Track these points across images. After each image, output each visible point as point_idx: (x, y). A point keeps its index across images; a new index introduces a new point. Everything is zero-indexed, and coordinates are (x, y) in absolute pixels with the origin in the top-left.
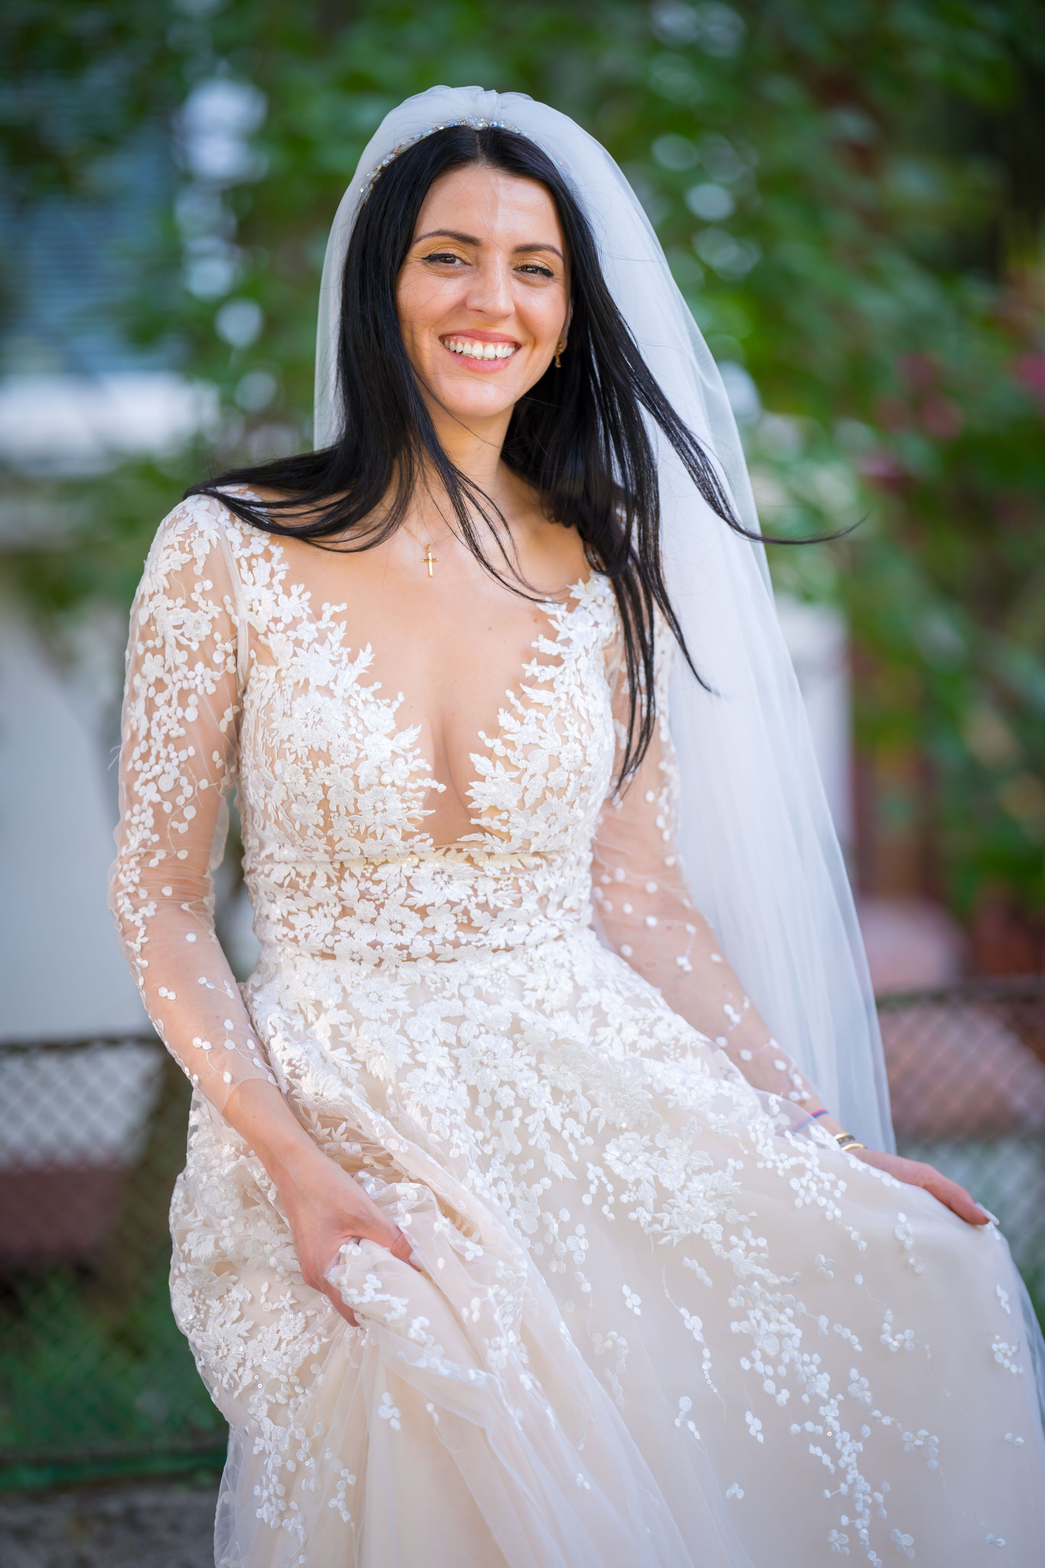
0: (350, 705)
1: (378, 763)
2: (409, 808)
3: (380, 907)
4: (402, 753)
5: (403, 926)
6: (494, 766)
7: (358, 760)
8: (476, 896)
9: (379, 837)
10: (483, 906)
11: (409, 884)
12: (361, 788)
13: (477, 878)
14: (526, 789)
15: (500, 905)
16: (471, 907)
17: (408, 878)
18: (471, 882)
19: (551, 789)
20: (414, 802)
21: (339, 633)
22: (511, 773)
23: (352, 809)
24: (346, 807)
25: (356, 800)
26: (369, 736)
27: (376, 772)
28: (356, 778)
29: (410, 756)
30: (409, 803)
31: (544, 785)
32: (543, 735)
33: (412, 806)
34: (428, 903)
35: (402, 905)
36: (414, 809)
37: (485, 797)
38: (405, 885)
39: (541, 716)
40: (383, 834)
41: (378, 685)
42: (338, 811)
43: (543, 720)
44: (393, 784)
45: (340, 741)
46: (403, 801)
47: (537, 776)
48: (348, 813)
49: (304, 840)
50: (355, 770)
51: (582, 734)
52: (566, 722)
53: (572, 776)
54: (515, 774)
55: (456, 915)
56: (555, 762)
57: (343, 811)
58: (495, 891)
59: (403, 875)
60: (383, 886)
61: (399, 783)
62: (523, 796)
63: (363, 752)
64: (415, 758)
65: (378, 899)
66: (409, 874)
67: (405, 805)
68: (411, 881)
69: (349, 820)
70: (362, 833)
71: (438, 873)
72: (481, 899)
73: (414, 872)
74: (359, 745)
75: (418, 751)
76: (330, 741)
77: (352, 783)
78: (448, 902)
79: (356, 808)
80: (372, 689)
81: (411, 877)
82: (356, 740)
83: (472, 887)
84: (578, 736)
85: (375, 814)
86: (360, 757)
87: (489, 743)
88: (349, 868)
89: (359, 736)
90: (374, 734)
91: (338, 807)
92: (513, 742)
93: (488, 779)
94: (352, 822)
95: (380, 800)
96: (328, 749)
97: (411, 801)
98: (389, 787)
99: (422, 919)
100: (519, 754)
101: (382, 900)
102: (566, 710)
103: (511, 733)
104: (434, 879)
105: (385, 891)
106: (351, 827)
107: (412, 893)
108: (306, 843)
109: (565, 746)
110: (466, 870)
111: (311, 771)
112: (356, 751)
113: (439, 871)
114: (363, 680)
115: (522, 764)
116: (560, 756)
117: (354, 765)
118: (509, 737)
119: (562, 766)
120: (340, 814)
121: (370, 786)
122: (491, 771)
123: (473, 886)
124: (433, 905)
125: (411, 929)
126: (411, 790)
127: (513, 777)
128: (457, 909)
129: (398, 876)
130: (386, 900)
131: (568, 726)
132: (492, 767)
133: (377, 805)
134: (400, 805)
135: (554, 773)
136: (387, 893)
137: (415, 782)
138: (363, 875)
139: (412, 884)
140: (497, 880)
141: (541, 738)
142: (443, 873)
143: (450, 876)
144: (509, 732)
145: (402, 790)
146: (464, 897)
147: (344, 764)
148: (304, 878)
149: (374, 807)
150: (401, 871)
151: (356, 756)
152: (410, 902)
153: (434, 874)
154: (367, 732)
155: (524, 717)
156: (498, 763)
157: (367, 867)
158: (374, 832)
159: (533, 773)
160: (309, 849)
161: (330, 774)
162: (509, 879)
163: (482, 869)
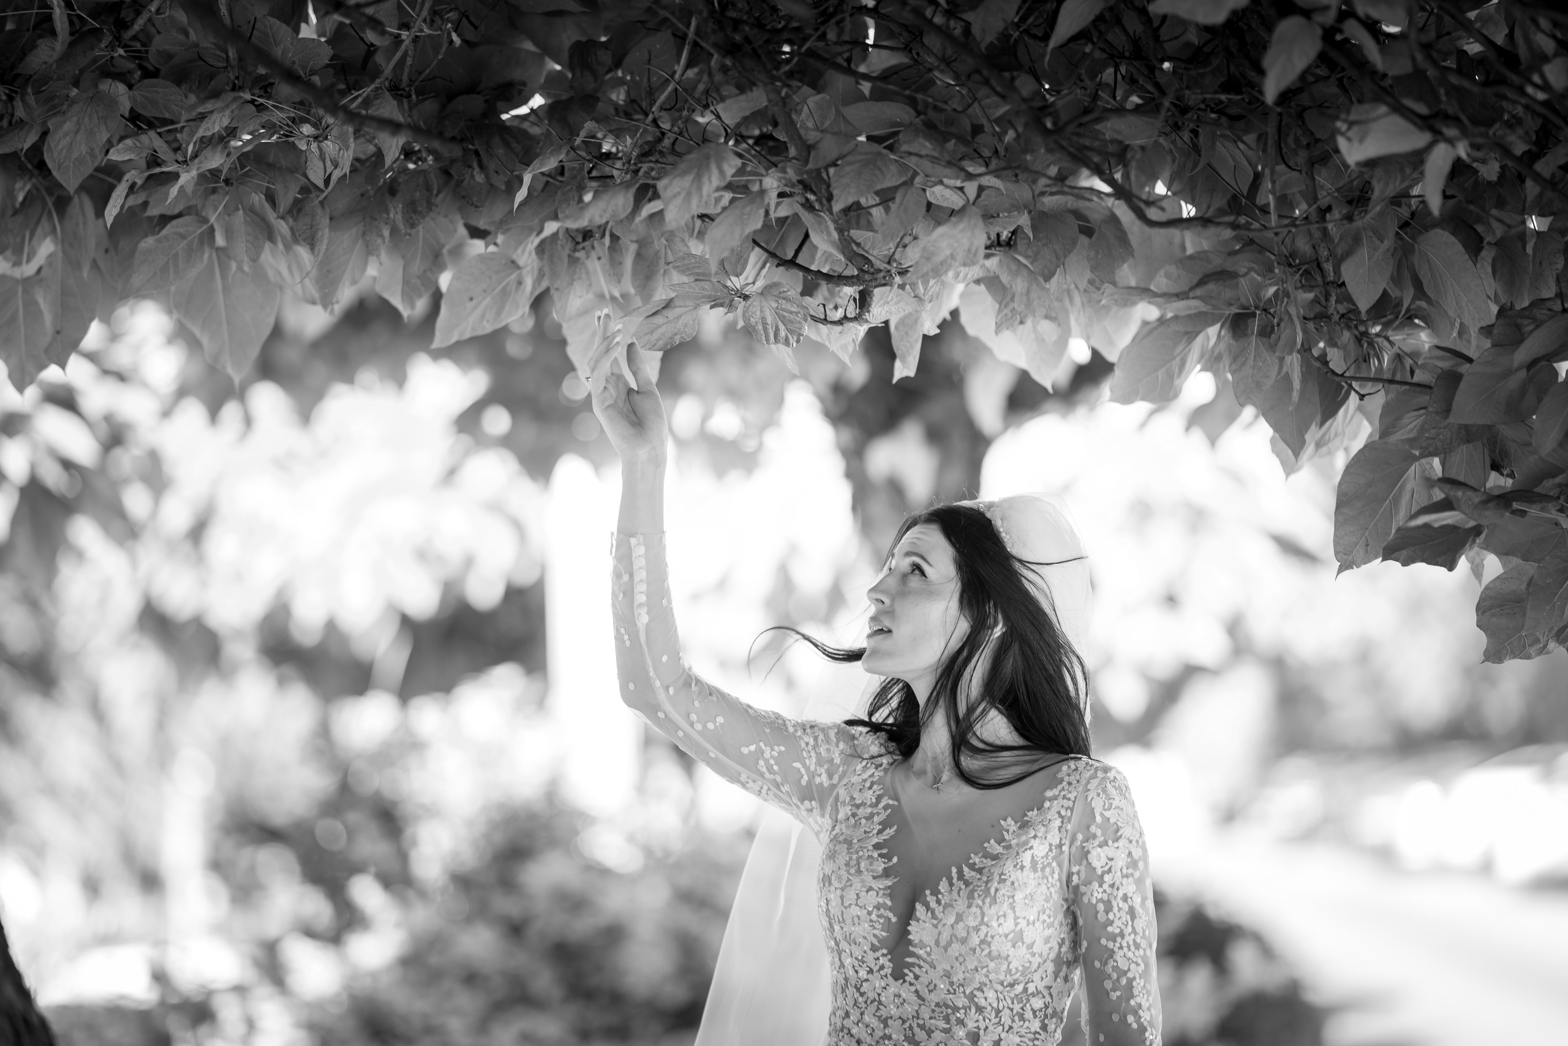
1: (859, 891)
3: (862, 1014)
5: (873, 1030)
8: (918, 1018)
10: (922, 1026)
11: (879, 998)
12: (845, 905)
13: (920, 1006)
14: (940, 934)
15: (934, 1029)
16: (915, 1025)
17: (879, 994)
18: (916, 1008)
19: (956, 937)
20: (877, 924)
21: (883, 817)
22: (933, 920)
27: (855, 897)
29: (881, 892)
34: (889, 1015)
36: (877, 929)
38: (877, 999)
41: (885, 851)
43: (962, 889)
45: (839, 872)
46: (870, 921)
54: (935, 922)
55: (905, 1029)
58: (931, 1018)
59: (876, 992)
60: (865, 998)
64: (884, 894)
66: (879, 992)
67: (871, 924)
71: (897, 996)
72: (921, 1022)
73: (882, 991)
74: (850, 877)
76: (835, 870)
78: (901, 1018)
80: (879, 852)
82: (850, 874)
83: (916, 1012)
85: (853, 925)
87: (929, 898)
92: (941, 900)
93: (920, 922)
95: (856, 916)
97: (875, 923)
98: (862, 909)
100: (941, 909)
104: (894, 1000)
105: (866, 1002)
106: (842, 932)
107: (880, 1007)
114: (877, 846)
115: (940, 915)
119: (963, 922)
120: (835, 921)
121: (850, 905)
122: (924, 917)
124: (891, 1018)
126: (876, 915)
128: (907, 1025)
129: (874, 992)
130: (866, 1010)
131: (976, 897)
132: (924, 914)
136: (866, 1004)
140: (933, 1011)
141: (955, 900)
143: (904, 1000)
146: (911, 1017)
149: (853, 920)
150: (875, 989)
153: (895, 996)
155: (954, 886)
156: (928, 913)
158: (856, 941)
159: (946, 923)
161: (830, 892)
162: (942, 1012)
163: (923, 1000)
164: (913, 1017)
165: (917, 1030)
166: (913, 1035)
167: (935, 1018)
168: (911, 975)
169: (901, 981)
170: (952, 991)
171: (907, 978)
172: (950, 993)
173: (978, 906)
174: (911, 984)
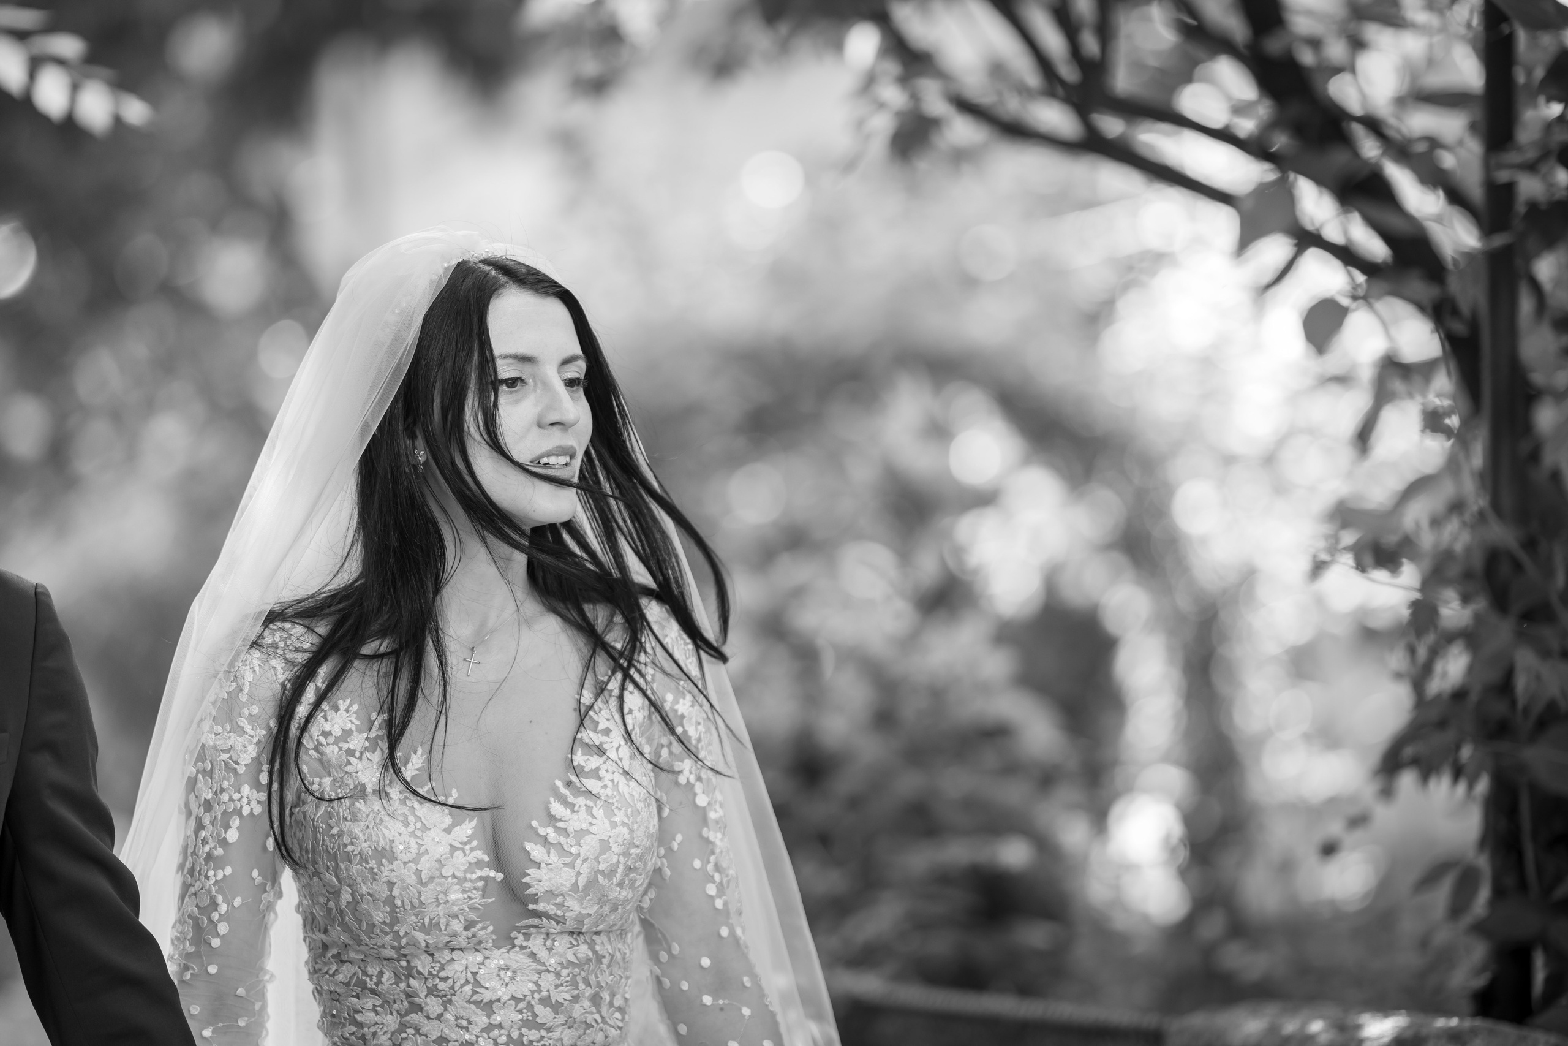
0: (407, 805)
1: (438, 856)
2: (470, 898)
3: (447, 1003)
4: (461, 846)
5: (469, 1023)
6: (549, 853)
7: (419, 855)
8: (539, 991)
9: (443, 928)
10: (545, 1001)
11: (475, 979)
12: (424, 882)
13: (540, 974)
14: (579, 873)
15: (560, 1001)
16: (535, 1003)
17: (475, 974)
18: (535, 977)
19: (602, 872)
20: (474, 892)
22: (565, 859)
23: (416, 902)
24: (411, 902)
25: (419, 893)
26: (427, 832)
27: (437, 865)
28: (418, 872)
29: (467, 847)
30: (469, 893)
31: (596, 869)
32: (594, 821)
33: (473, 896)
34: (494, 998)
35: (469, 1002)
36: (475, 898)
37: (541, 883)
38: (472, 980)
39: (590, 803)
40: (447, 925)
42: (403, 906)
43: (592, 807)
44: (454, 876)
45: (401, 839)
46: (464, 891)
47: (589, 860)
48: (413, 907)
49: (370, 938)
50: (417, 864)
51: (629, 818)
52: (613, 807)
53: (622, 859)
54: (568, 860)
55: (520, 1012)
56: (605, 846)
57: (408, 906)
58: (557, 986)
59: (468, 972)
60: (450, 982)
61: (458, 874)
62: (577, 880)
63: (423, 847)
64: (472, 849)
65: (445, 996)
66: (474, 971)
67: (466, 896)
68: (478, 977)
69: (414, 914)
70: (426, 924)
71: (503, 969)
72: (545, 994)
73: (480, 968)
74: (419, 841)
75: (475, 843)
76: (391, 839)
77: (414, 877)
78: (513, 998)
79: (420, 901)
81: (477, 973)
82: (416, 837)
83: (536, 983)
84: (626, 821)
85: (438, 906)
86: (421, 852)
87: (542, 831)
88: (417, 967)
89: (419, 833)
90: (432, 829)
91: (403, 902)
92: (565, 829)
93: (543, 865)
94: (416, 915)
95: (442, 892)
96: (391, 847)
97: (470, 891)
98: (450, 880)
99: (489, 1017)
100: (571, 840)
101: (449, 997)
102: (613, 796)
103: (562, 821)
104: (499, 975)
105: (452, 988)
106: (416, 920)
107: (478, 990)
108: (373, 941)
109: (614, 830)
110: (530, 966)
111: (375, 870)
112: (416, 846)
113: (503, 967)
115: (573, 850)
116: (610, 840)
117: (416, 861)
118: (561, 825)
119: (613, 849)
120: (405, 909)
121: (432, 879)
122: (546, 858)
123: (537, 981)
124: (499, 1000)
125: (477, 1025)
126: (471, 881)
127: (566, 862)
129: (465, 972)
130: (453, 997)
131: (616, 811)
132: (546, 855)
133: (439, 897)
134: (461, 896)
135: (605, 856)
136: (454, 990)
137: (474, 873)
138: (430, 973)
139: (479, 979)
140: (558, 974)
141: (591, 824)
142: (508, 969)
143: (514, 972)
144: (560, 820)
145: (461, 881)
147: (406, 860)
148: (371, 977)
149: (437, 899)
150: (467, 968)
151: (417, 851)
152: (476, 998)
153: (499, 970)
154: (425, 829)
155: (574, 805)
156: (552, 851)
157: (433, 965)
158: (438, 924)
159: (586, 857)
160: (376, 947)
161: (394, 871)
162: (570, 972)
163: (544, 964)
164: (533, 992)
165: (539, 1009)
166: (535, 1015)
167: (562, 985)
168: (521, 937)
169: (508, 947)
170: (575, 943)
171: (517, 942)
172: (574, 946)
173: (623, 824)
174: (522, 948)
